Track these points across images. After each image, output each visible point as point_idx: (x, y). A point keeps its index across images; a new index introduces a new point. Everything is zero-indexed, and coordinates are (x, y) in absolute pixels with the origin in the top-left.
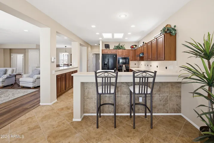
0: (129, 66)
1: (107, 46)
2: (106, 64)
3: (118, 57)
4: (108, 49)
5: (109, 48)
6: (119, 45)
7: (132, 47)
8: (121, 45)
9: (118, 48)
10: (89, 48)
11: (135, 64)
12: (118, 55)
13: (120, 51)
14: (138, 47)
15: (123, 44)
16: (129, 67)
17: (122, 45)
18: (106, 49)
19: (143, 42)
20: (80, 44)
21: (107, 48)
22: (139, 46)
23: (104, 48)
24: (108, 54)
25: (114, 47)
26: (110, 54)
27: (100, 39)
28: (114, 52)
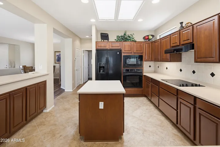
0: (142, 70)
1: (105, 37)
2: (104, 67)
3: (123, 54)
4: (107, 41)
5: (108, 39)
6: (125, 34)
7: (146, 38)
8: (127, 34)
9: (124, 38)
10: (77, 42)
11: (150, 66)
12: (123, 51)
13: (127, 44)
14: (156, 38)
15: (132, 33)
16: (142, 73)
17: (129, 34)
18: (102, 41)
19: (182, 23)
20: (54, 28)
21: (104, 40)
22: (158, 38)
23: (100, 40)
24: (107, 50)
25: (116, 38)
26: (111, 50)
27: (93, 20)
28: (117, 46)
